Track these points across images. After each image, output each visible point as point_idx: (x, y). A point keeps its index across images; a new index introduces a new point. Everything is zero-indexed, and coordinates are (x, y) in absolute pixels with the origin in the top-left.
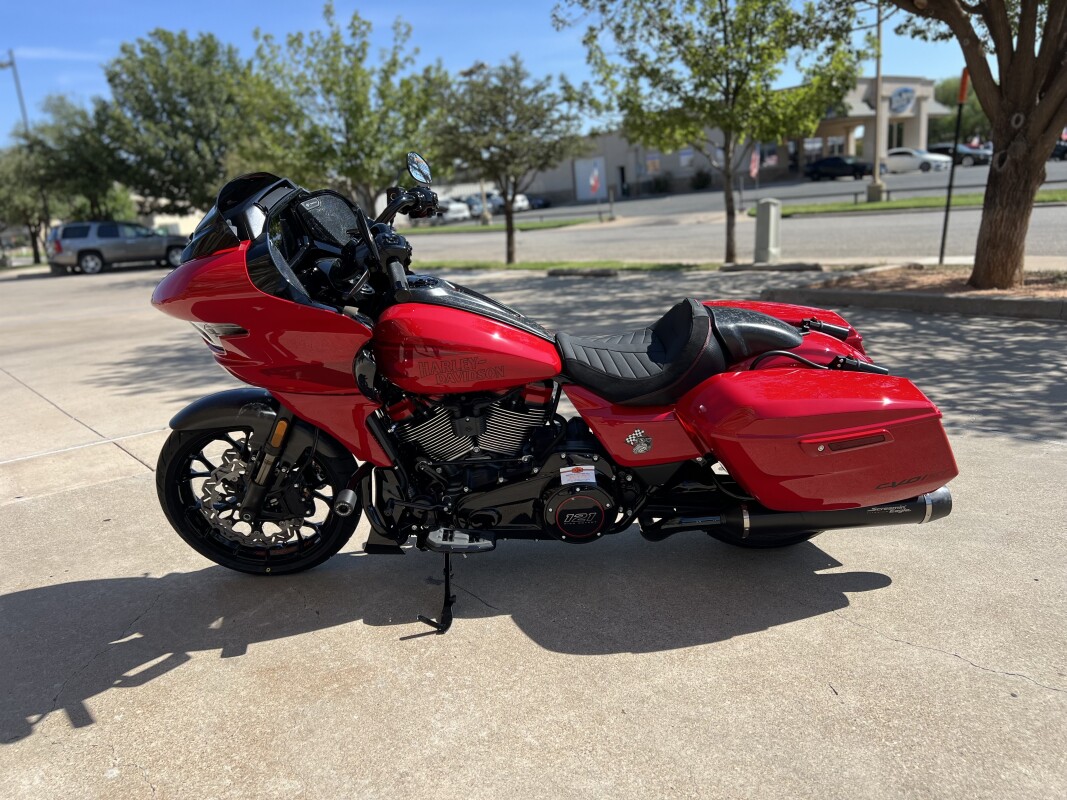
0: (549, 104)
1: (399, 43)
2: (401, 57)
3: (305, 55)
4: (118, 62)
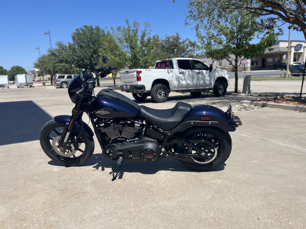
0: (186, 46)
1: (146, 29)
2: (146, 32)
3: (121, 32)
4: (75, 33)
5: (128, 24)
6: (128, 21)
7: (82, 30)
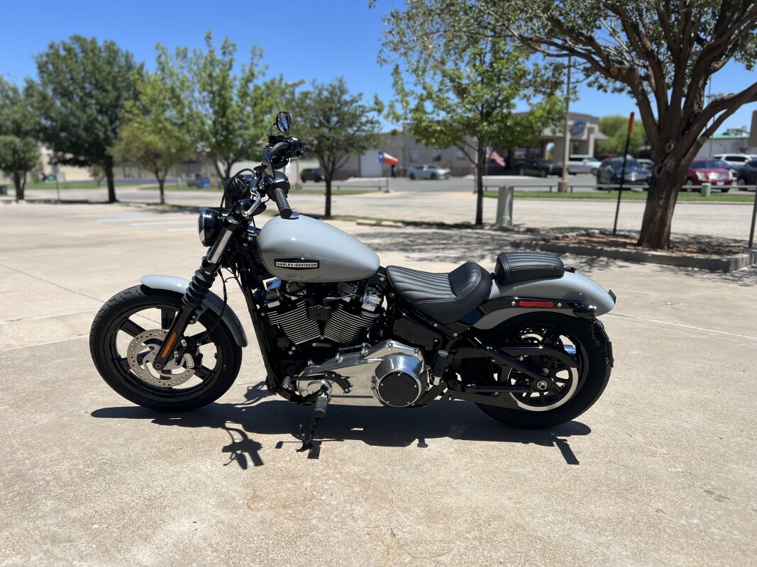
0: (360, 112)
1: (255, 61)
2: (256, 71)
3: (188, 63)
4: (46, 55)
5: (209, 46)
6: (210, 38)
7: (69, 50)
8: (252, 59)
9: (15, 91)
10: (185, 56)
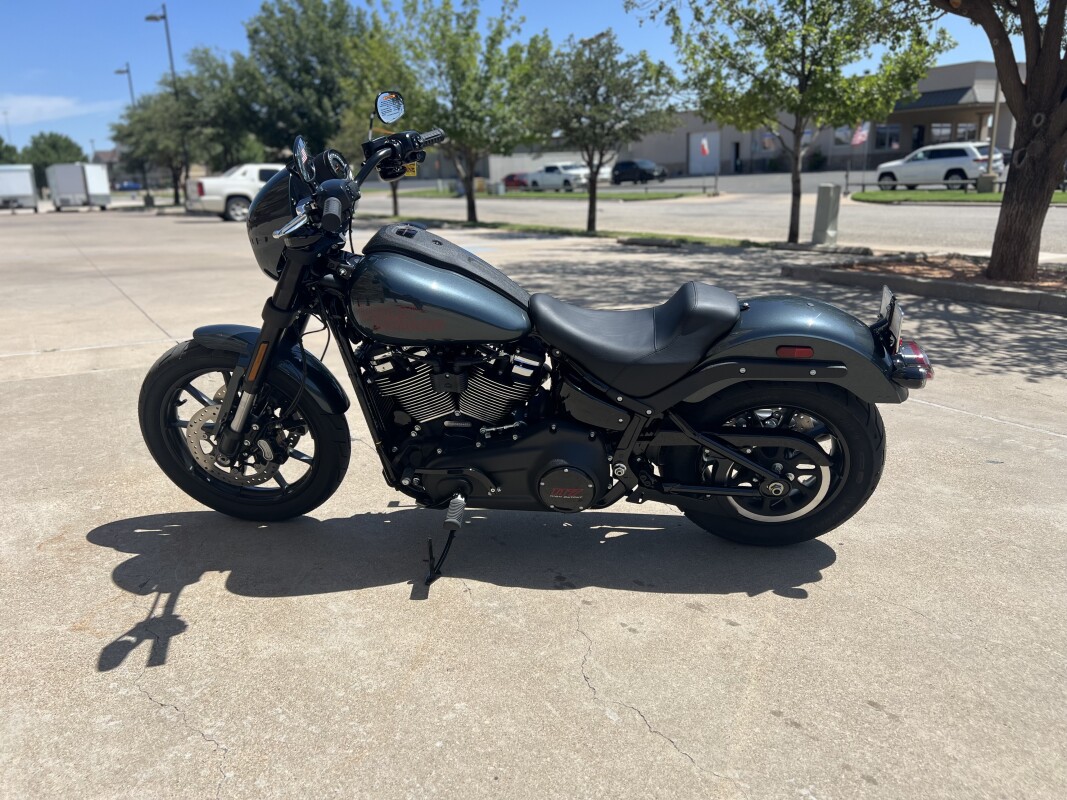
0: (639, 79)
1: (506, 12)
2: (508, 26)
3: (418, 22)
4: (259, 19)
8: (503, 9)
9: (224, 68)
10: (415, 11)
